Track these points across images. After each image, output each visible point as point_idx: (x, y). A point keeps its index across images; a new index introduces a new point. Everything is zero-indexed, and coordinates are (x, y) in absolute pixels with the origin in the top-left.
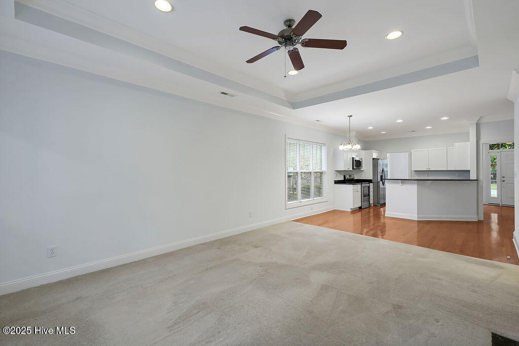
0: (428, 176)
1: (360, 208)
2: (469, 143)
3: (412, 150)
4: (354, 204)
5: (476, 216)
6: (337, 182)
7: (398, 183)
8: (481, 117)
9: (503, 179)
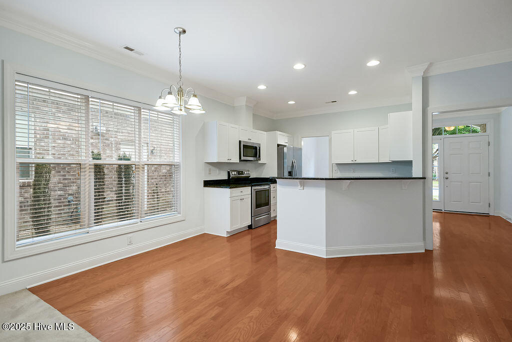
0: (354, 172)
1: (250, 227)
2: (410, 113)
3: (333, 132)
4: (232, 225)
5: (422, 244)
6: (208, 184)
7: (296, 185)
8: (431, 64)
9: (447, 176)
